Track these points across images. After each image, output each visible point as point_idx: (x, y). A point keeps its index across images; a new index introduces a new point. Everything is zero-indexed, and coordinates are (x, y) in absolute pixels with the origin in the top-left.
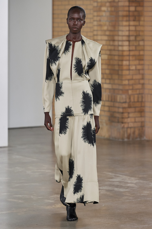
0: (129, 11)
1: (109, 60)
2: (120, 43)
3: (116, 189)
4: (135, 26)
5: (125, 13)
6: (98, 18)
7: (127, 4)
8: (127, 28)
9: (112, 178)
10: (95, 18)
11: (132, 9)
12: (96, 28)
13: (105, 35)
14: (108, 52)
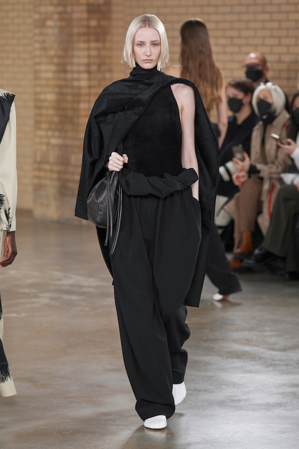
0: (88, 27)
1: (59, 101)
2: (75, 76)
3: (65, 297)
4: (98, 49)
5: (82, 30)
6: (42, 38)
7: (85, 15)
8: (85, 53)
9: (60, 280)
10: (37, 38)
11: (93, 23)
12: (38, 53)
13: (52, 63)
14: (57, 90)
